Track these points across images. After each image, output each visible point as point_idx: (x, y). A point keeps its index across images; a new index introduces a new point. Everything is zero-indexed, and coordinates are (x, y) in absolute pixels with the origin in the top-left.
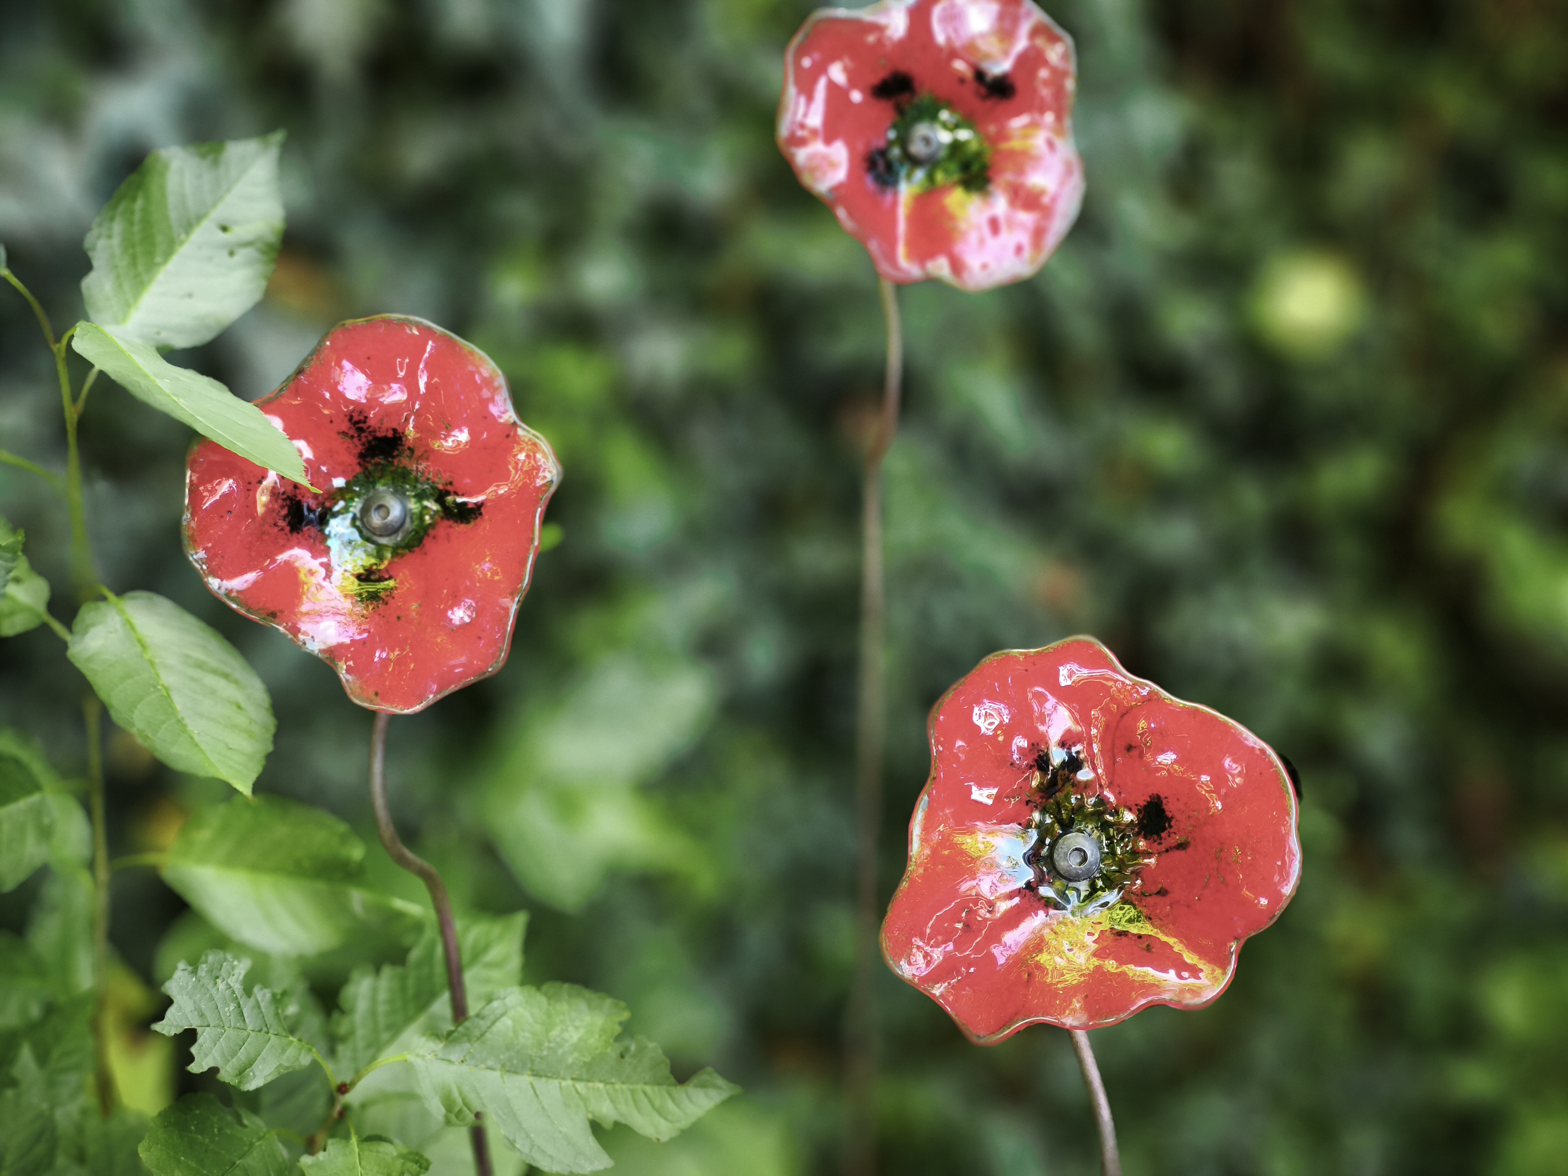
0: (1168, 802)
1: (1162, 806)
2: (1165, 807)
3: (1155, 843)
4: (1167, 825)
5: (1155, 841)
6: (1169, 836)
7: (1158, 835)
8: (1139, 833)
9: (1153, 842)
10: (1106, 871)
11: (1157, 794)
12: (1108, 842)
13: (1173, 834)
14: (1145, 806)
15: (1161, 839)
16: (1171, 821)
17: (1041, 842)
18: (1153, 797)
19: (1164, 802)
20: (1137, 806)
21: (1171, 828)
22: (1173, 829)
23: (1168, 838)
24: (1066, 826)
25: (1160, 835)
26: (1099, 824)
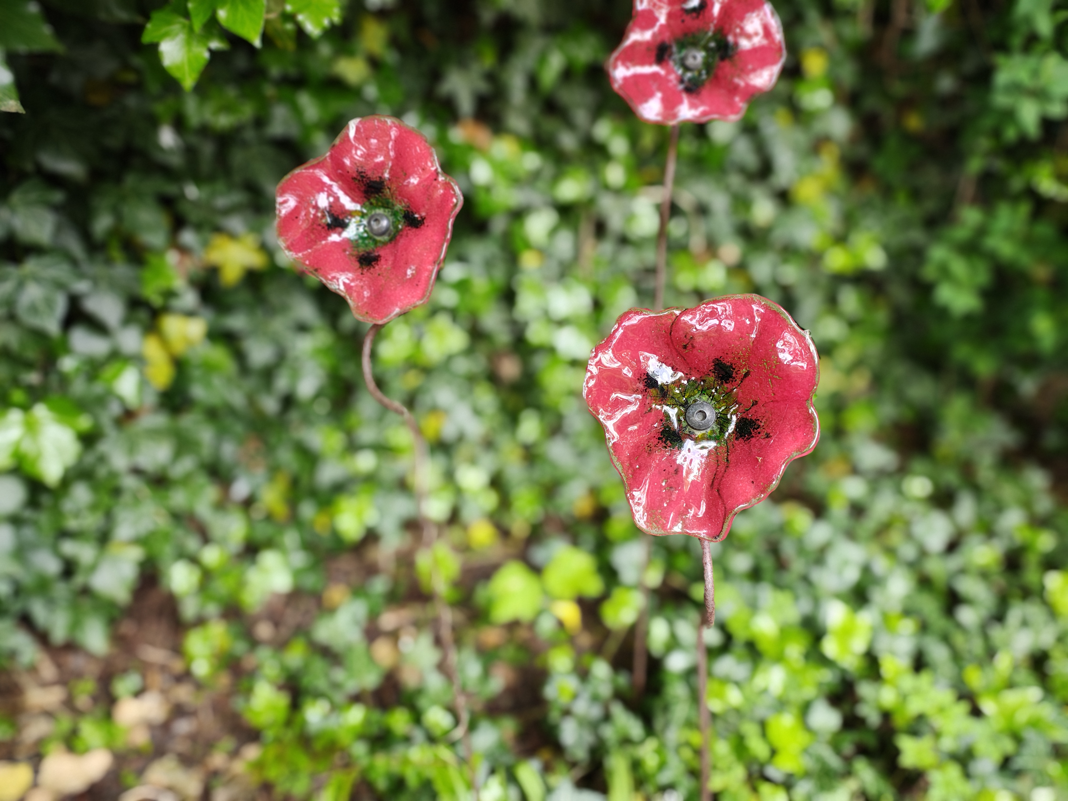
0: (723, 358)
1: (722, 362)
2: (724, 362)
4: (732, 369)
7: (732, 377)
8: (722, 383)
9: (732, 382)
10: (722, 411)
11: (715, 359)
12: (711, 398)
13: (738, 372)
14: (714, 368)
15: (734, 378)
16: (732, 366)
17: (679, 421)
18: (715, 361)
19: (722, 360)
20: (711, 371)
21: (735, 370)
22: (736, 369)
23: (737, 375)
24: (686, 405)
25: (733, 377)
26: (700, 392)
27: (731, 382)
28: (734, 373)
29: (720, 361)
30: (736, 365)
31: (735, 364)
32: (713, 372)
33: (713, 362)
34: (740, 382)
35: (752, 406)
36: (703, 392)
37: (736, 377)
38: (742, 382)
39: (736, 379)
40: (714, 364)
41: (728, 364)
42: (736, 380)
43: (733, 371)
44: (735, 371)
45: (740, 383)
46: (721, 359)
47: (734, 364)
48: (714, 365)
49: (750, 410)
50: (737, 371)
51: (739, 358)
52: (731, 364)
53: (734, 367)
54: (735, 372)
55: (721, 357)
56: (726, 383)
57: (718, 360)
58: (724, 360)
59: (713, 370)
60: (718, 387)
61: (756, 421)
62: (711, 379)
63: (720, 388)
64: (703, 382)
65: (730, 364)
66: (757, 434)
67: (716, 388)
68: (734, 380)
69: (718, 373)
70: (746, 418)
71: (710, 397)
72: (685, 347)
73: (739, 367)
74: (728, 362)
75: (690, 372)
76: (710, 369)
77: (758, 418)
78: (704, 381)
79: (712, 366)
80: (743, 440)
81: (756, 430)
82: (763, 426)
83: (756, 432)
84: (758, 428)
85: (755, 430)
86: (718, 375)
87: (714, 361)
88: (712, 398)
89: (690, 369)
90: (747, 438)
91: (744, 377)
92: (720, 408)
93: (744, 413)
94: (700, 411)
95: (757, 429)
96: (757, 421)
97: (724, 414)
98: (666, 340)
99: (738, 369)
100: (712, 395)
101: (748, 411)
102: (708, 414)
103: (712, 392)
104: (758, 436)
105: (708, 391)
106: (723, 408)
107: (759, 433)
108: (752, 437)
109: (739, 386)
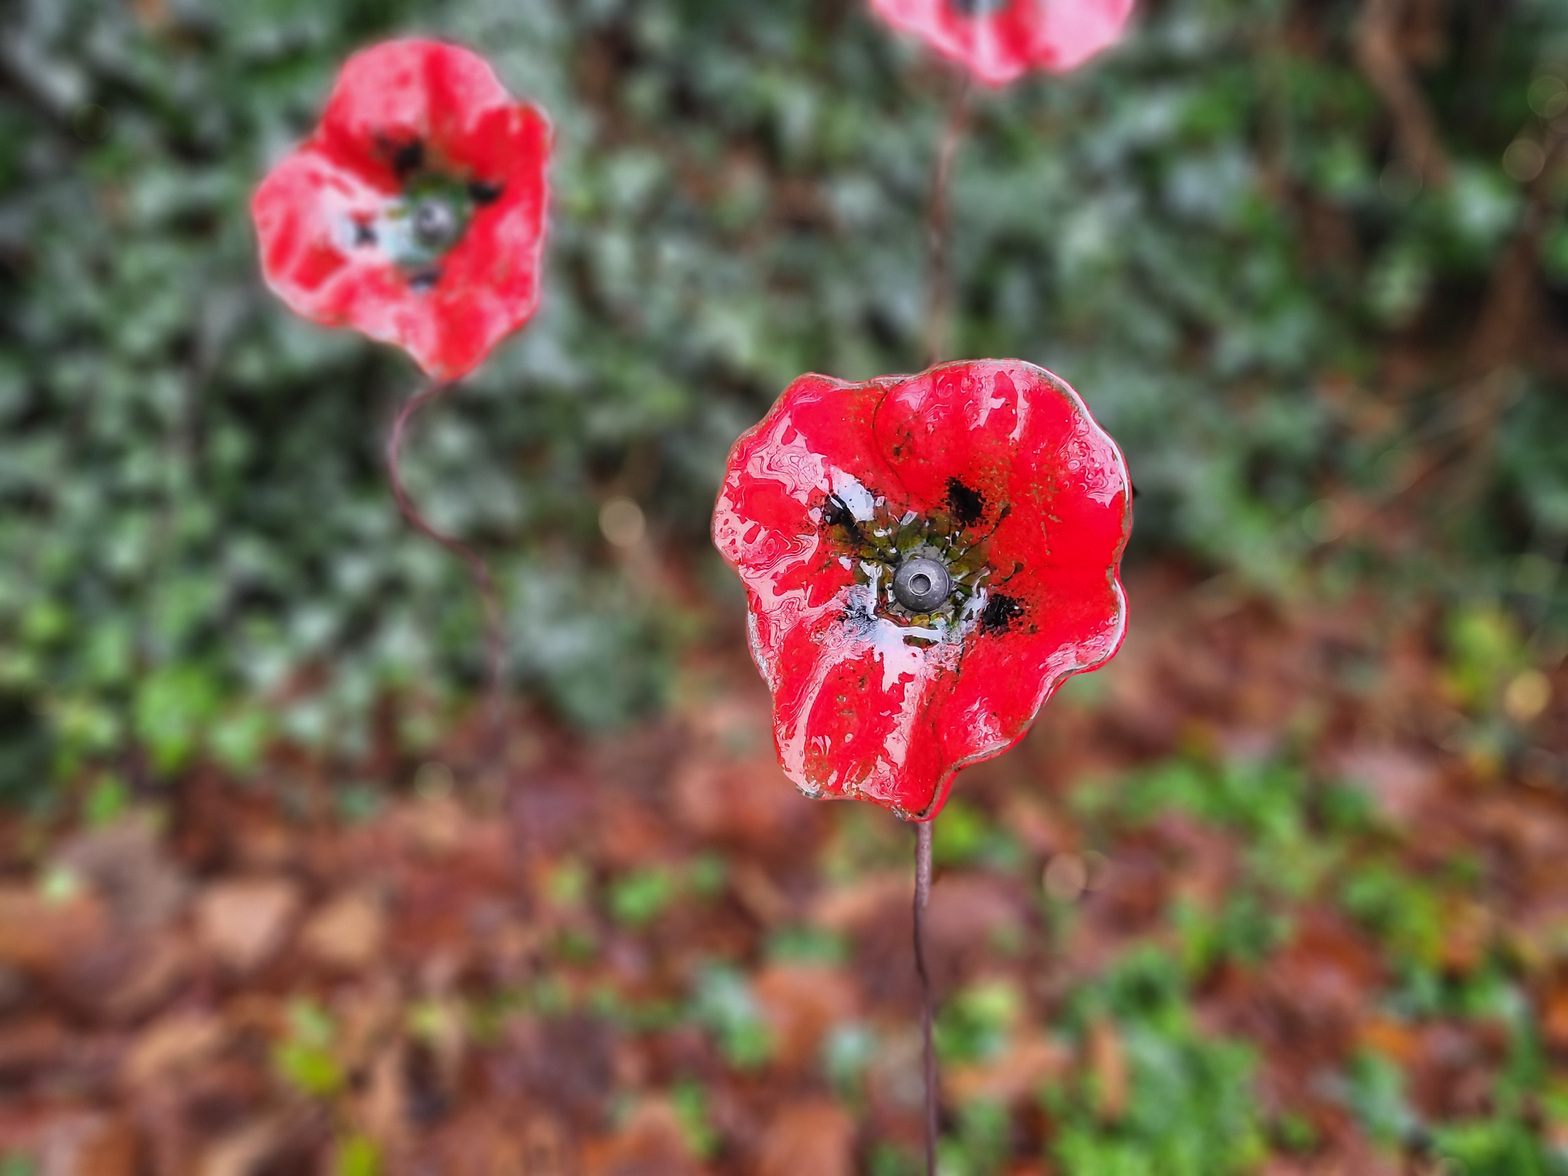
0: (964, 478)
1: (962, 486)
2: (965, 485)
3: (982, 525)
4: (980, 500)
5: (981, 523)
6: (989, 510)
7: (979, 515)
8: (964, 525)
9: (981, 526)
10: (961, 580)
11: (951, 477)
12: (944, 552)
13: (991, 505)
14: (950, 497)
15: (985, 518)
16: (980, 494)
17: (882, 591)
18: (950, 483)
19: (962, 481)
20: (943, 501)
21: (985, 501)
22: (987, 500)
23: (990, 512)
24: (896, 562)
25: (982, 514)
26: (925, 540)
27: (978, 524)
28: (984, 507)
29: (959, 482)
30: (987, 493)
31: (985, 491)
32: (948, 504)
33: (946, 484)
34: (994, 527)
35: (1014, 573)
36: (931, 539)
37: (988, 515)
38: (997, 525)
39: (987, 519)
40: (948, 488)
41: (974, 489)
42: (987, 522)
43: (983, 505)
44: (985, 504)
45: (995, 529)
46: (960, 479)
47: (983, 490)
48: (949, 490)
49: (1011, 580)
50: (989, 505)
51: (992, 479)
52: (979, 490)
53: (983, 495)
54: (986, 506)
55: (960, 475)
56: (971, 526)
57: (954, 480)
58: (965, 482)
59: (946, 499)
60: (957, 533)
61: (1019, 601)
62: (943, 517)
63: (960, 534)
64: (930, 522)
65: (976, 491)
66: (1016, 625)
67: (954, 535)
68: (984, 521)
69: (957, 507)
70: (1003, 595)
71: (942, 551)
72: (897, 452)
73: (992, 496)
74: (974, 486)
75: (908, 501)
76: (942, 498)
77: (1023, 597)
78: (932, 521)
79: (945, 491)
80: (991, 634)
81: (1017, 618)
82: (1029, 611)
83: (1014, 623)
84: (1020, 615)
85: (1014, 618)
86: (957, 511)
87: (948, 482)
88: (946, 553)
89: (908, 495)
90: (998, 632)
91: (1001, 517)
92: (960, 573)
93: (1000, 585)
94: (921, 576)
95: (1017, 616)
96: (1021, 602)
97: (965, 586)
98: (866, 437)
99: (992, 501)
100: (947, 547)
101: (1007, 582)
102: (934, 581)
103: (947, 542)
104: (1017, 630)
105: (939, 540)
106: (964, 574)
107: (1021, 624)
108: (1009, 630)
109: (992, 533)
